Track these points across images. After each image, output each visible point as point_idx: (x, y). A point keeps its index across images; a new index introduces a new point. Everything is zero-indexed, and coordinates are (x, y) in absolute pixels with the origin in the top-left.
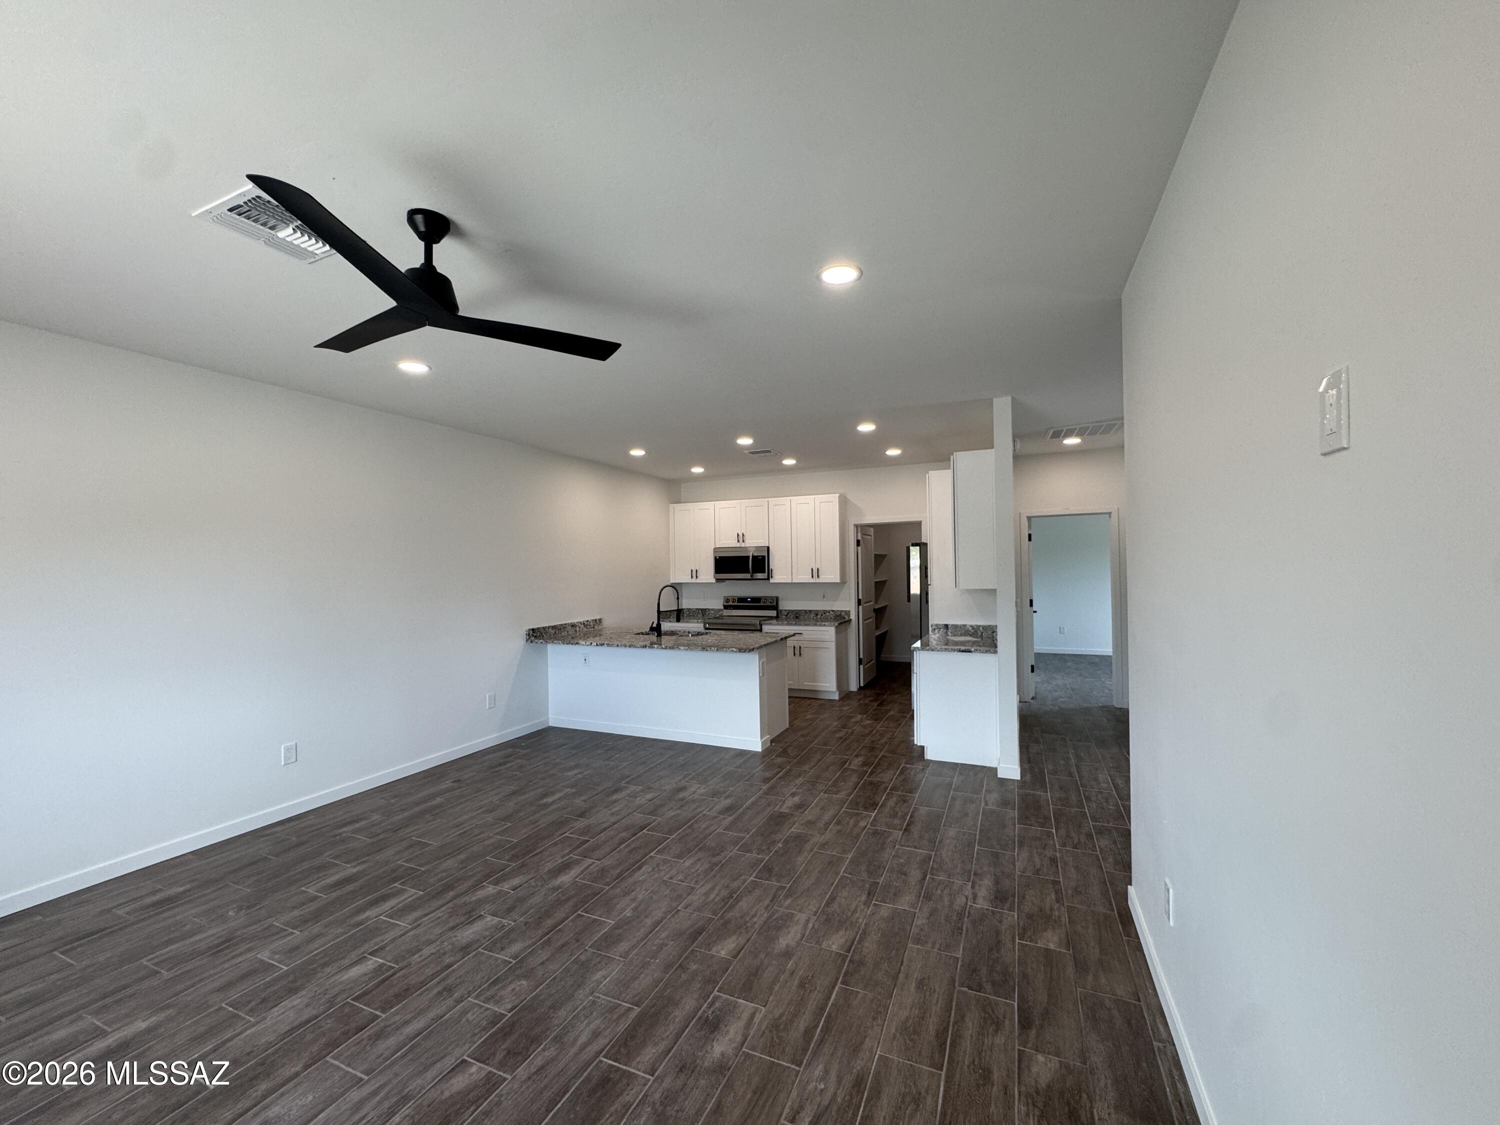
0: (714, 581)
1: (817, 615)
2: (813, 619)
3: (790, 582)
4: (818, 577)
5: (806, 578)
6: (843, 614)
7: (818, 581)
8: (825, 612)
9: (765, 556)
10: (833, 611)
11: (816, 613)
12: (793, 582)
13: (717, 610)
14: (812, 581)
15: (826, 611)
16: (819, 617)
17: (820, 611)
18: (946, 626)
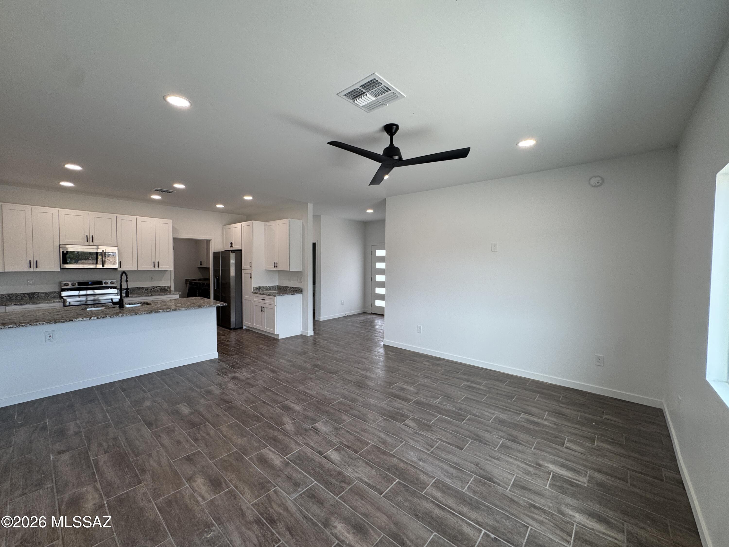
0: (59, 270)
1: (148, 290)
2: (145, 292)
3: (137, 270)
4: (158, 267)
5: (150, 268)
6: (166, 288)
7: (157, 269)
8: (153, 288)
9: (116, 253)
10: (159, 287)
11: (147, 289)
12: (138, 270)
13: (51, 292)
14: (153, 269)
15: (155, 287)
16: (149, 291)
17: (150, 287)
18: (260, 287)
